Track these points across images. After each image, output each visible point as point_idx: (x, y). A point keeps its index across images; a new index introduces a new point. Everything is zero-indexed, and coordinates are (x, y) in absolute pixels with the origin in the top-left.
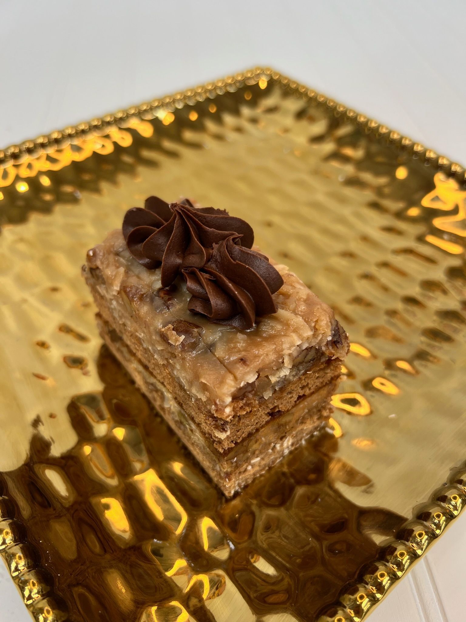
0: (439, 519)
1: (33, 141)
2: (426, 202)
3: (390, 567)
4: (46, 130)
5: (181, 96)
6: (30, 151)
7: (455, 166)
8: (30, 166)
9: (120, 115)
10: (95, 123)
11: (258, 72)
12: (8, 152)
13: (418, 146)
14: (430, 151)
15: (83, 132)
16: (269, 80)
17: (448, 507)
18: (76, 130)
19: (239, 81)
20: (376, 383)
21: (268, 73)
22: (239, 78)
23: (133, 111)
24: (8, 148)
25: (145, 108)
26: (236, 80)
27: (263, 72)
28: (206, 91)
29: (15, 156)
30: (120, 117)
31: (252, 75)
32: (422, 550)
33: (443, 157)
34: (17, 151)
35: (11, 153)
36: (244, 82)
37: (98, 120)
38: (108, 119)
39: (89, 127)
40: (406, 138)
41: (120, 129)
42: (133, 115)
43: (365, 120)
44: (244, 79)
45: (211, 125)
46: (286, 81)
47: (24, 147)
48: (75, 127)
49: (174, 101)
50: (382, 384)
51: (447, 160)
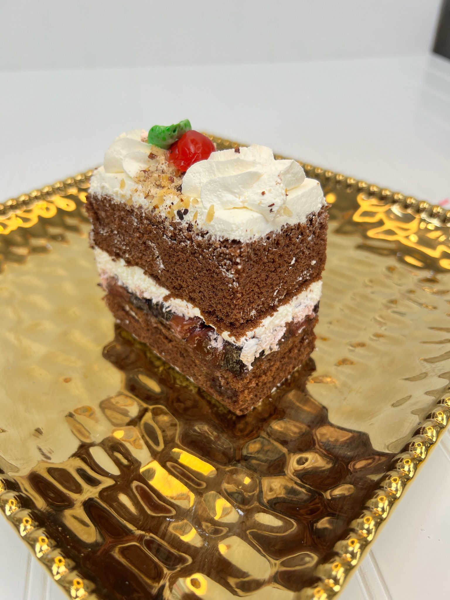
9: (79, 178)
10: (58, 185)
13: (339, 176)
14: (350, 179)
15: (48, 194)
17: (426, 436)
18: (42, 192)
37: (60, 183)
38: (69, 182)
39: (53, 189)
51: (366, 184)
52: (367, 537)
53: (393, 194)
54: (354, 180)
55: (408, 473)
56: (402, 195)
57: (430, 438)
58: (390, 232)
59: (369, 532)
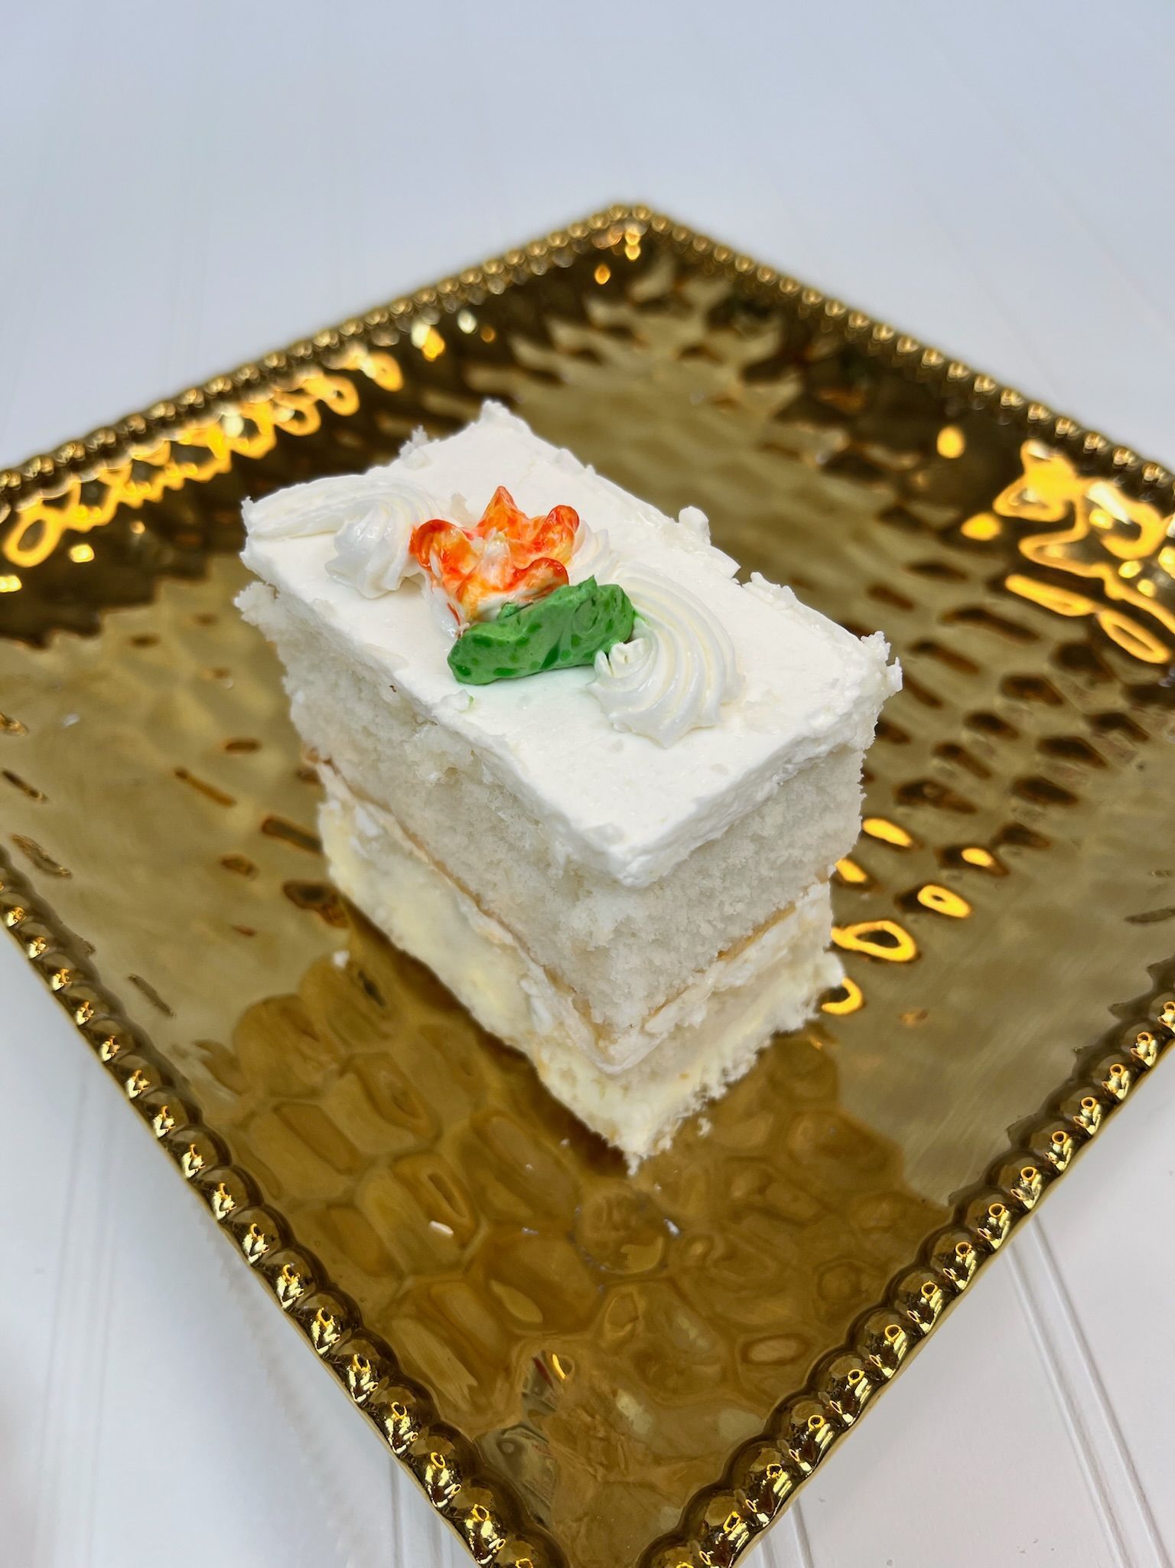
0: (1061, 1143)
1: (144, 415)
2: (1005, 504)
3: (978, 1233)
4: (170, 389)
5: (454, 285)
7: (1064, 423)
9: (325, 341)
10: (274, 363)
11: (619, 216)
12: (93, 444)
13: (982, 381)
14: (1010, 391)
15: (249, 386)
16: (645, 235)
17: (1077, 1119)
19: (578, 241)
20: (925, 897)
21: (642, 216)
22: (578, 233)
23: (352, 329)
25: (377, 319)
26: (572, 238)
27: (631, 214)
28: (509, 269)
29: (109, 453)
30: (325, 345)
31: (604, 223)
32: (1033, 1199)
33: (1038, 405)
34: (111, 439)
35: (98, 445)
36: (590, 240)
37: (279, 354)
38: (301, 352)
40: (957, 365)
41: (329, 372)
42: (354, 337)
43: (866, 323)
44: (587, 236)
45: (526, 351)
46: (682, 236)
47: (126, 429)
48: (230, 376)
49: (440, 298)
50: (938, 898)
51: (1047, 410)
53: (1112, 449)
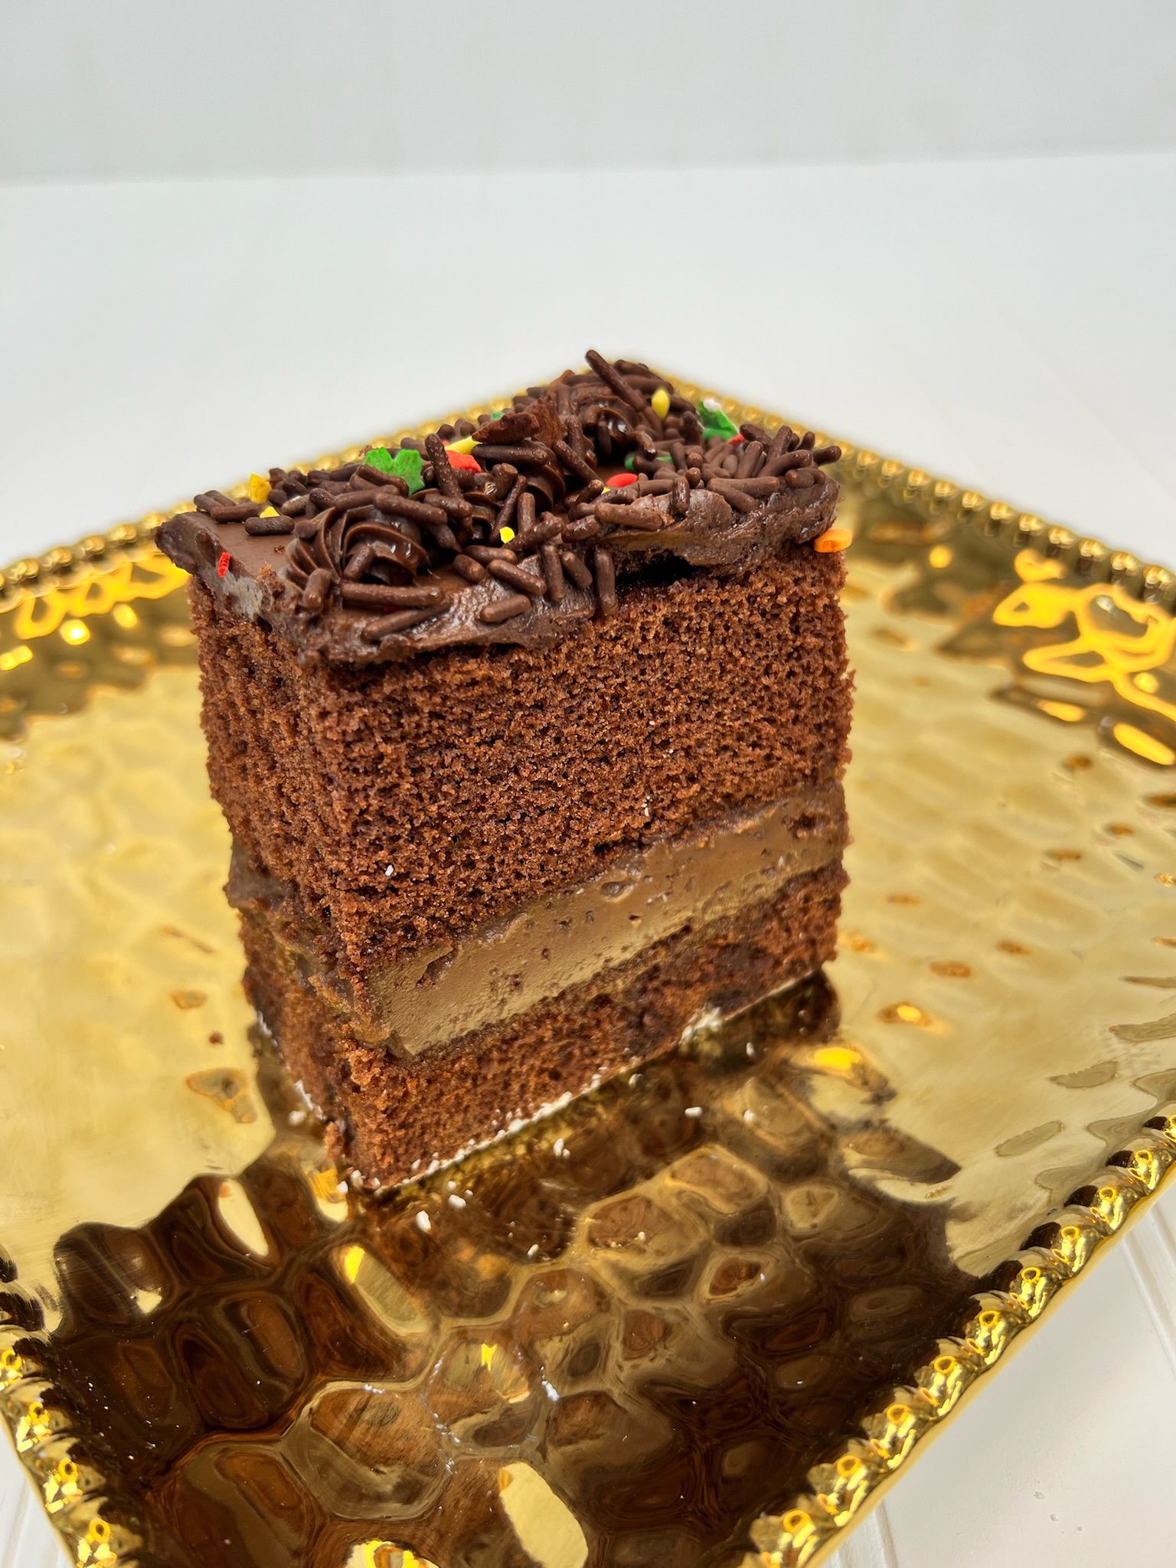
1: (104, 538)
2: (1004, 614)
6: (97, 558)
7: (1058, 533)
8: (94, 591)
12: (46, 563)
13: (970, 497)
14: (1000, 506)
17: (1056, 1254)
24: (49, 554)
29: (64, 570)
32: (994, 1353)
33: (1029, 517)
34: (67, 559)
35: (53, 564)
40: (943, 483)
47: (83, 550)
51: (1039, 521)
52: (834, 1516)
53: (1110, 555)
54: (1009, 509)
55: (982, 1354)
56: (1135, 559)
57: (1066, 1261)
58: (1092, 659)
59: (844, 1500)
